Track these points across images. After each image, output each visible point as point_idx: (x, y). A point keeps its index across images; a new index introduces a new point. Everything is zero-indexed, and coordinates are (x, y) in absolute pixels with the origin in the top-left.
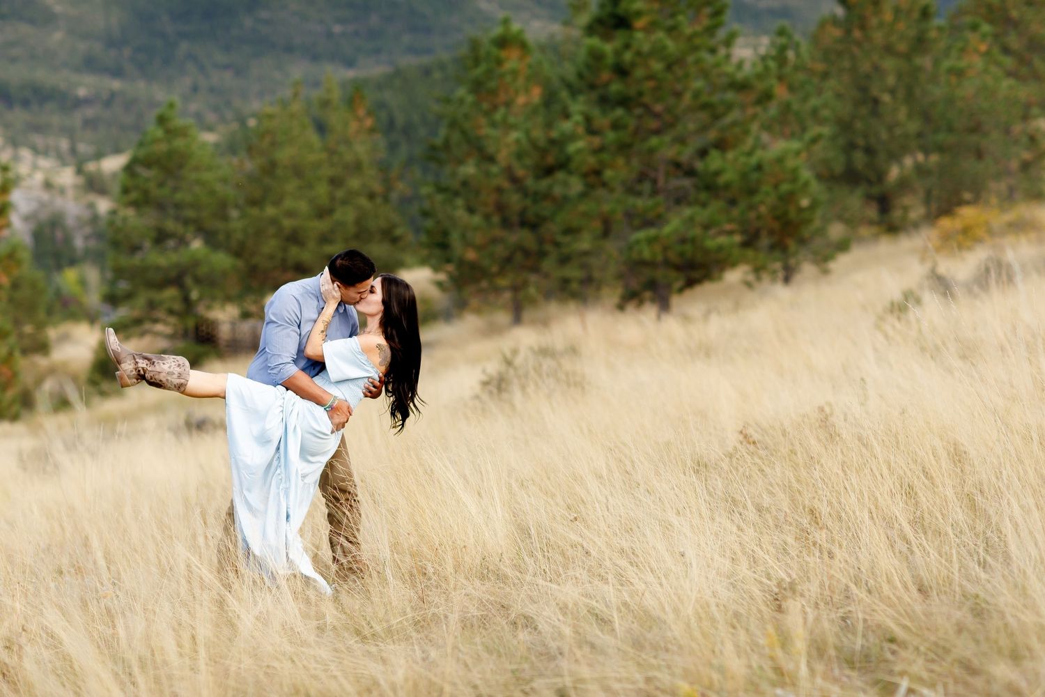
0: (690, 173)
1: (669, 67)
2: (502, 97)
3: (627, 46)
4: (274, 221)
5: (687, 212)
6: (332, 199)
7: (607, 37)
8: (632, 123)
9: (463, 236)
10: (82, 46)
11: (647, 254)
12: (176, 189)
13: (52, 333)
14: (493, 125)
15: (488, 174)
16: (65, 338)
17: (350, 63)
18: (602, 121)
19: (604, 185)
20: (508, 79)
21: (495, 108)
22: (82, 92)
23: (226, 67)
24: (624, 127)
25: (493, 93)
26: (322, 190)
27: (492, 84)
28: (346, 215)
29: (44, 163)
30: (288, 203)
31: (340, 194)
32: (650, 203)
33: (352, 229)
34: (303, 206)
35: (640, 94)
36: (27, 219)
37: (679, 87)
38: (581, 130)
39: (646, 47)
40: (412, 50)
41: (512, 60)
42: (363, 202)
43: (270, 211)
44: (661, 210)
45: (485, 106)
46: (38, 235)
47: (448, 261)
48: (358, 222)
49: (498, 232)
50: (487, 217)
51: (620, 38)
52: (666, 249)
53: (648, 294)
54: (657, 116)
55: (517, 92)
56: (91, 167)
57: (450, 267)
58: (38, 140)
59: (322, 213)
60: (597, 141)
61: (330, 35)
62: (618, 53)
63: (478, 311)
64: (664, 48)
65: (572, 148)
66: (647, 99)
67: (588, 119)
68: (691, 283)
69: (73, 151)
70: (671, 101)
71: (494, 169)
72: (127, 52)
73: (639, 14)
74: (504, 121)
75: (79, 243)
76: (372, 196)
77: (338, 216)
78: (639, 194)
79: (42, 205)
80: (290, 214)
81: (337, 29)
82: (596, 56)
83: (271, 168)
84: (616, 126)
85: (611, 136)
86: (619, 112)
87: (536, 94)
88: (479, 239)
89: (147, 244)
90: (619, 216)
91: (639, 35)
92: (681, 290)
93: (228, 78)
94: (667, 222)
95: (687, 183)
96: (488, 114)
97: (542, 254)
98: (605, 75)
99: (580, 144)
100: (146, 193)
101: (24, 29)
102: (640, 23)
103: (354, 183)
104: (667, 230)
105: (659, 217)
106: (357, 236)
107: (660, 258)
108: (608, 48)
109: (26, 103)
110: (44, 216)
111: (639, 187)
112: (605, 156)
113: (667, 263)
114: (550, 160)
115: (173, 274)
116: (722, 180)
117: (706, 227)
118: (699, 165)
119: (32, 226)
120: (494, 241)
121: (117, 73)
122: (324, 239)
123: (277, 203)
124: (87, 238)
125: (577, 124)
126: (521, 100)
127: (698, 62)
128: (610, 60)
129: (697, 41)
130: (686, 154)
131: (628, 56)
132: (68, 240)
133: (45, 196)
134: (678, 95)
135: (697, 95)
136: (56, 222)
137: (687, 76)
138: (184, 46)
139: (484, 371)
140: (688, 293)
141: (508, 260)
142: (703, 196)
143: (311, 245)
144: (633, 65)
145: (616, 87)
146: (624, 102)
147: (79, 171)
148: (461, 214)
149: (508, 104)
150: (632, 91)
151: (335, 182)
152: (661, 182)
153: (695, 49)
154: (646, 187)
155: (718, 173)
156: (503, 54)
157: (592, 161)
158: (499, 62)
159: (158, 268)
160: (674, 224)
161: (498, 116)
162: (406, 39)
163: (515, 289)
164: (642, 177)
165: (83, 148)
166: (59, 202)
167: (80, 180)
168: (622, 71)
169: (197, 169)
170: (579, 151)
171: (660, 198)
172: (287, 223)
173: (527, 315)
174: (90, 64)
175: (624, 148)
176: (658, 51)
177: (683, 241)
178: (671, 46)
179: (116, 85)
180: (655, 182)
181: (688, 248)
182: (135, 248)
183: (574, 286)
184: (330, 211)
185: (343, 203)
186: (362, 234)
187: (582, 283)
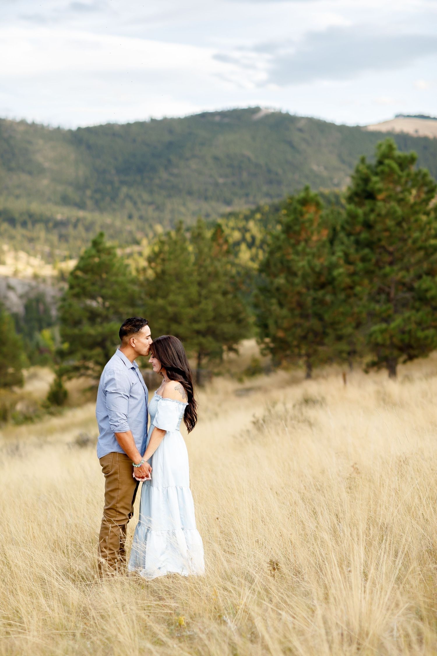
0: (411, 289)
1: (399, 224)
2: (304, 235)
3: (372, 210)
4: (162, 309)
5: (407, 314)
6: (200, 295)
7: (360, 204)
8: (374, 258)
9: (276, 322)
10: (60, 188)
11: (380, 339)
12: (103, 287)
13: (25, 373)
14: (297, 253)
15: (292, 284)
16: (34, 376)
17: (228, 203)
18: (355, 256)
19: (355, 295)
20: (307, 225)
21: (298, 242)
22: (59, 217)
23: (151, 203)
24: (370, 260)
25: (298, 233)
26: (194, 290)
27: (297, 228)
28: (208, 306)
29: (35, 261)
30: (172, 297)
31: (204, 292)
32: (384, 307)
33: (211, 314)
34: (181, 299)
35: (380, 240)
36: (21, 297)
37: (406, 236)
38: (342, 262)
39: (383, 212)
40: (268, 195)
41: (310, 213)
42: (219, 297)
43: (160, 302)
44: (391, 312)
45: (292, 241)
46: (27, 308)
47: (267, 335)
48: (216, 309)
49: (298, 320)
50: (292, 310)
51: (368, 205)
52: (391, 337)
53: (385, 364)
54: (391, 254)
55: (312, 233)
57: (268, 340)
59: (192, 304)
60: (352, 268)
61: (216, 185)
62: (366, 214)
63: (286, 369)
64: (395, 212)
65: (336, 273)
66: (383, 243)
67: (346, 255)
68: (411, 358)
69: (52, 253)
70: (400, 244)
71: (297, 280)
72: (88, 193)
73: (380, 191)
74: (304, 250)
75: (53, 312)
76: (225, 293)
77: (202, 306)
78: (378, 302)
79: (32, 288)
80: (172, 304)
81: (221, 181)
82: (353, 216)
83: (162, 276)
84: (364, 259)
85: (360, 265)
86: (366, 251)
87: (325, 234)
88: (285, 324)
89: (85, 321)
90: (364, 315)
91: (380, 204)
92: (405, 362)
93: (150, 211)
94: (393, 320)
95: (408, 295)
96: (294, 246)
97: (325, 334)
98: (358, 228)
99: (341, 270)
100: (84, 289)
101: (25, 178)
102: (380, 196)
103: (214, 286)
104: (393, 325)
105: (389, 316)
106: (214, 319)
107: (388, 342)
108: (360, 211)
109: (24, 224)
110: (32, 295)
111: (378, 297)
112: (356, 278)
113: (393, 345)
114: (323, 279)
115: (99, 339)
116: (429, 295)
117: (419, 324)
118: (416, 285)
119: (24, 301)
120: (295, 325)
121: (81, 206)
122: (194, 320)
123: (164, 297)
124: (58, 310)
125: (339, 258)
126: (315, 238)
127: (416, 221)
128: (361, 218)
129: (417, 208)
130: (408, 277)
131: (372, 217)
132: (46, 311)
133: (34, 283)
134: (404, 240)
135: (415, 242)
136: (39, 299)
137: (409, 229)
138: (124, 190)
139: (254, 416)
140: (409, 364)
141: (304, 338)
142: (417, 304)
143: (186, 323)
144: (375, 222)
145: (364, 235)
146: (370, 245)
148: (275, 307)
149: (306, 241)
150: (375, 238)
151: (200, 284)
152: (392, 295)
153: (416, 213)
154: (383, 297)
155: (427, 291)
156: (304, 209)
157: (348, 280)
158: (302, 214)
159: (90, 336)
160: (397, 322)
161: (300, 248)
162: (265, 188)
163: (308, 355)
164: (380, 291)
165: (57, 252)
166: (42, 287)
168: (368, 226)
170: (340, 275)
171: (390, 305)
172: (170, 309)
173: (315, 372)
174: (65, 201)
175: (369, 273)
176: (391, 214)
177: (403, 332)
178: (399, 211)
179: (81, 214)
180: (388, 294)
181: (406, 337)
182: (77, 323)
183: (345, 355)
184: (199, 303)
185: (206, 298)
186: (218, 317)
187: (349, 353)
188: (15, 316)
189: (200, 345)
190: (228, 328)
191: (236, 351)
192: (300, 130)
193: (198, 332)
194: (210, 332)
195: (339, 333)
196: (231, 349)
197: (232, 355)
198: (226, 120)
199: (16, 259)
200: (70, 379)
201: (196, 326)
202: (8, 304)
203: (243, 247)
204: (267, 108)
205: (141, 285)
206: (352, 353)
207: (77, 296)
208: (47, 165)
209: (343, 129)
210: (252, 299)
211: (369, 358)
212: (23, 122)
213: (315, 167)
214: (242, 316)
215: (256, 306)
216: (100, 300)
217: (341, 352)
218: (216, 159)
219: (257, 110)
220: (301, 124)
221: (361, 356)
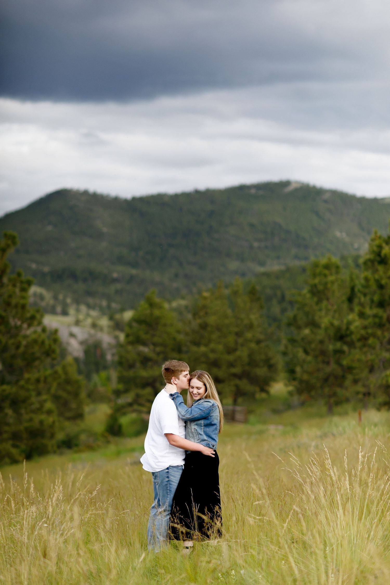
4: (205, 355)
6: (236, 343)
10: (117, 250)
12: (154, 336)
13: (86, 409)
15: (316, 334)
16: (93, 412)
17: (262, 264)
22: (115, 275)
26: (231, 339)
28: (243, 353)
29: (94, 313)
30: (213, 345)
31: (240, 340)
33: (246, 360)
34: (220, 347)
36: (81, 343)
40: (296, 257)
42: (253, 345)
46: (87, 352)
47: (294, 379)
48: (250, 355)
49: (320, 366)
50: (316, 357)
56: (118, 316)
57: (296, 383)
58: (91, 300)
59: (230, 351)
61: (252, 248)
69: (109, 307)
71: (320, 332)
72: (141, 254)
75: (109, 357)
77: (238, 353)
79: (90, 335)
80: (213, 351)
81: (256, 244)
83: (204, 326)
88: (310, 368)
89: (138, 365)
90: (377, 361)
93: (194, 270)
97: (344, 377)
100: (138, 337)
101: (86, 240)
103: (249, 335)
106: (249, 364)
109: (85, 280)
110: (91, 341)
115: (150, 380)
119: (84, 347)
120: (318, 370)
121: (134, 265)
122: (231, 365)
123: (206, 345)
124: (113, 355)
132: (103, 355)
133: (92, 331)
136: (97, 345)
138: (172, 251)
141: (326, 380)
143: (224, 367)
146: (382, 303)
147: (111, 318)
148: (301, 354)
151: (238, 334)
157: (362, 332)
162: (294, 251)
163: (329, 396)
165: (114, 305)
166: (99, 336)
167: (111, 323)
168: (381, 286)
169: (165, 325)
172: (212, 356)
173: (336, 410)
174: (120, 260)
179: (134, 272)
182: (131, 366)
183: (360, 396)
184: (235, 350)
185: (242, 345)
186: (252, 363)
187: (364, 395)
188: (76, 360)
189: (237, 386)
190: (261, 372)
191: (267, 392)
192: (326, 202)
193: (235, 376)
194: (244, 375)
195: (357, 377)
196: (263, 390)
197: (264, 395)
198: (261, 193)
199: (78, 310)
200: (124, 414)
201: (234, 370)
202: (70, 349)
203: (275, 302)
204: (297, 182)
205: (187, 334)
206: (367, 394)
207: (131, 343)
208: (105, 230)
209: (363, 200)
210: (282, 348)
211: (382, 398)
212: (86, 193)
213: (338, 234)
214: (272, 362)
215: (285, 354)
216: (152, 347)
217: (358, 393)
218: (252, 226)
219: (287, 184)
220: (327, 196)
221: (375, 397)
